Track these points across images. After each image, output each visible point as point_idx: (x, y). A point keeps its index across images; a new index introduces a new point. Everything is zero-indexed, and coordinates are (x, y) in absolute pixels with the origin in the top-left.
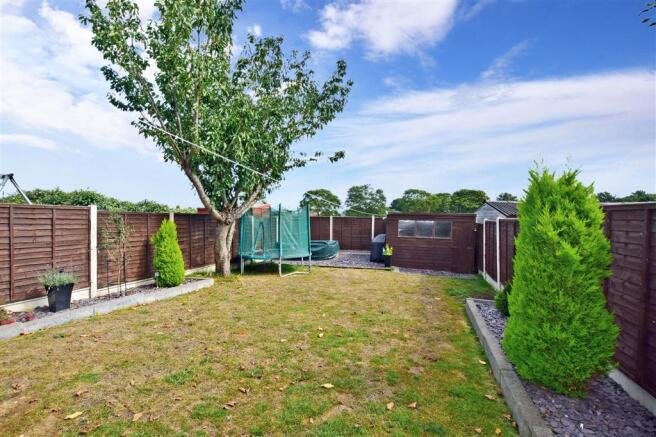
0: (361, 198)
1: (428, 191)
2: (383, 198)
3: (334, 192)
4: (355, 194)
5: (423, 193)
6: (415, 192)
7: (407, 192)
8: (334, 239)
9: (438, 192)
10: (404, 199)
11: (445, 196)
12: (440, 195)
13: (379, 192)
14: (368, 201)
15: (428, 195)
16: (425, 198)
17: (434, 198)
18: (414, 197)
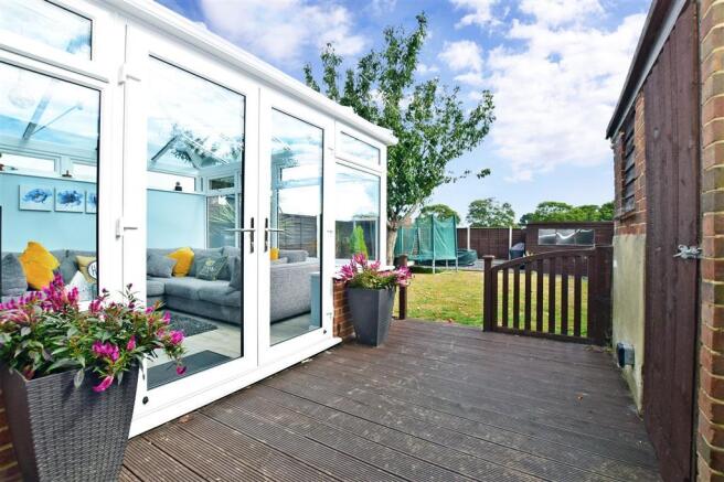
0: (484, 212)
1: (568, 204)
2: (511, 213)
3: (452, 208)
4: (478, 209)
5: (563, 206)
6: (551, 204)
7: (541, 206)
8: (471, 248)
9: (582, 205)
10: (537, 213)
11: (592, 208)
12: (583, 208)
13: (506, 205)
14: (493, 217)
15: (569, 208)
16: (564, 211)
17: (576, 212)
18: (550, 210)
